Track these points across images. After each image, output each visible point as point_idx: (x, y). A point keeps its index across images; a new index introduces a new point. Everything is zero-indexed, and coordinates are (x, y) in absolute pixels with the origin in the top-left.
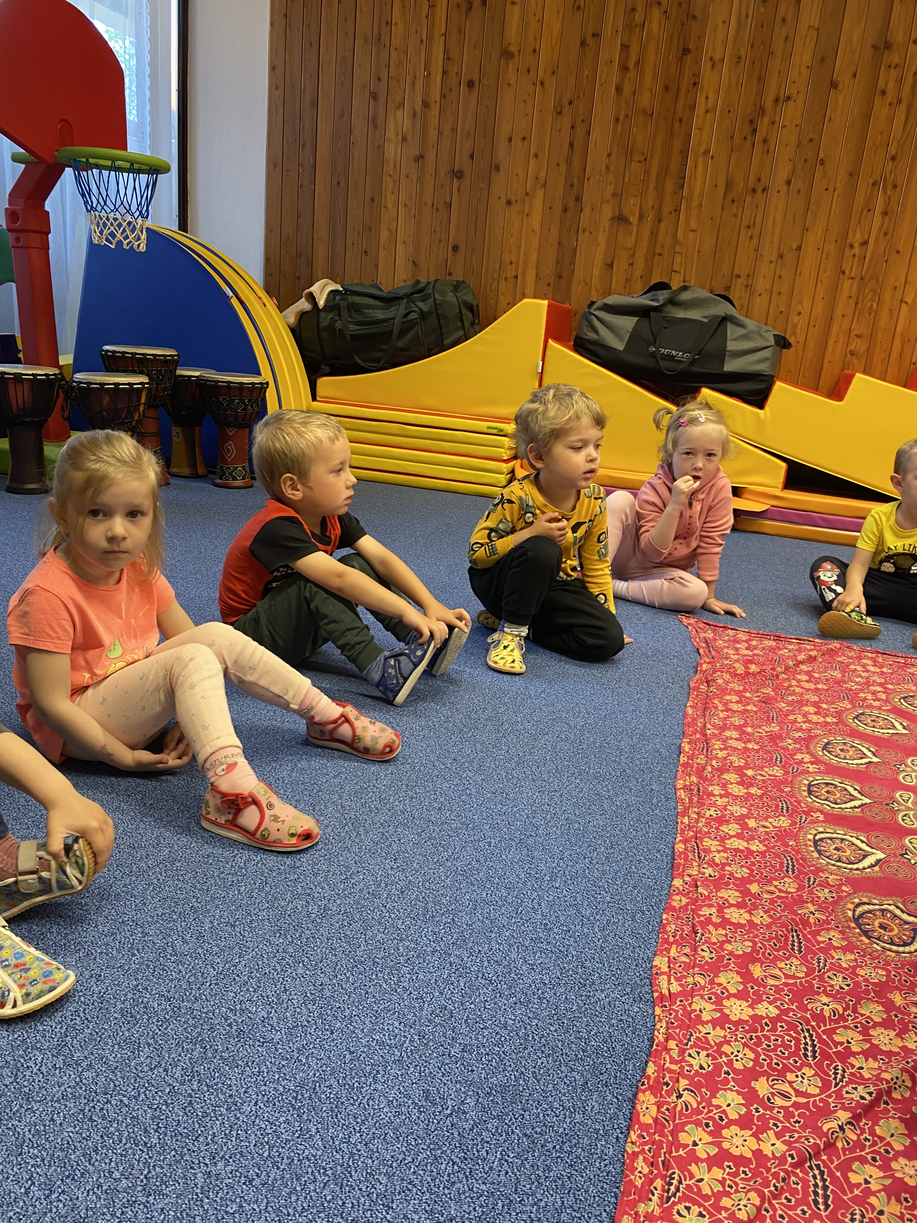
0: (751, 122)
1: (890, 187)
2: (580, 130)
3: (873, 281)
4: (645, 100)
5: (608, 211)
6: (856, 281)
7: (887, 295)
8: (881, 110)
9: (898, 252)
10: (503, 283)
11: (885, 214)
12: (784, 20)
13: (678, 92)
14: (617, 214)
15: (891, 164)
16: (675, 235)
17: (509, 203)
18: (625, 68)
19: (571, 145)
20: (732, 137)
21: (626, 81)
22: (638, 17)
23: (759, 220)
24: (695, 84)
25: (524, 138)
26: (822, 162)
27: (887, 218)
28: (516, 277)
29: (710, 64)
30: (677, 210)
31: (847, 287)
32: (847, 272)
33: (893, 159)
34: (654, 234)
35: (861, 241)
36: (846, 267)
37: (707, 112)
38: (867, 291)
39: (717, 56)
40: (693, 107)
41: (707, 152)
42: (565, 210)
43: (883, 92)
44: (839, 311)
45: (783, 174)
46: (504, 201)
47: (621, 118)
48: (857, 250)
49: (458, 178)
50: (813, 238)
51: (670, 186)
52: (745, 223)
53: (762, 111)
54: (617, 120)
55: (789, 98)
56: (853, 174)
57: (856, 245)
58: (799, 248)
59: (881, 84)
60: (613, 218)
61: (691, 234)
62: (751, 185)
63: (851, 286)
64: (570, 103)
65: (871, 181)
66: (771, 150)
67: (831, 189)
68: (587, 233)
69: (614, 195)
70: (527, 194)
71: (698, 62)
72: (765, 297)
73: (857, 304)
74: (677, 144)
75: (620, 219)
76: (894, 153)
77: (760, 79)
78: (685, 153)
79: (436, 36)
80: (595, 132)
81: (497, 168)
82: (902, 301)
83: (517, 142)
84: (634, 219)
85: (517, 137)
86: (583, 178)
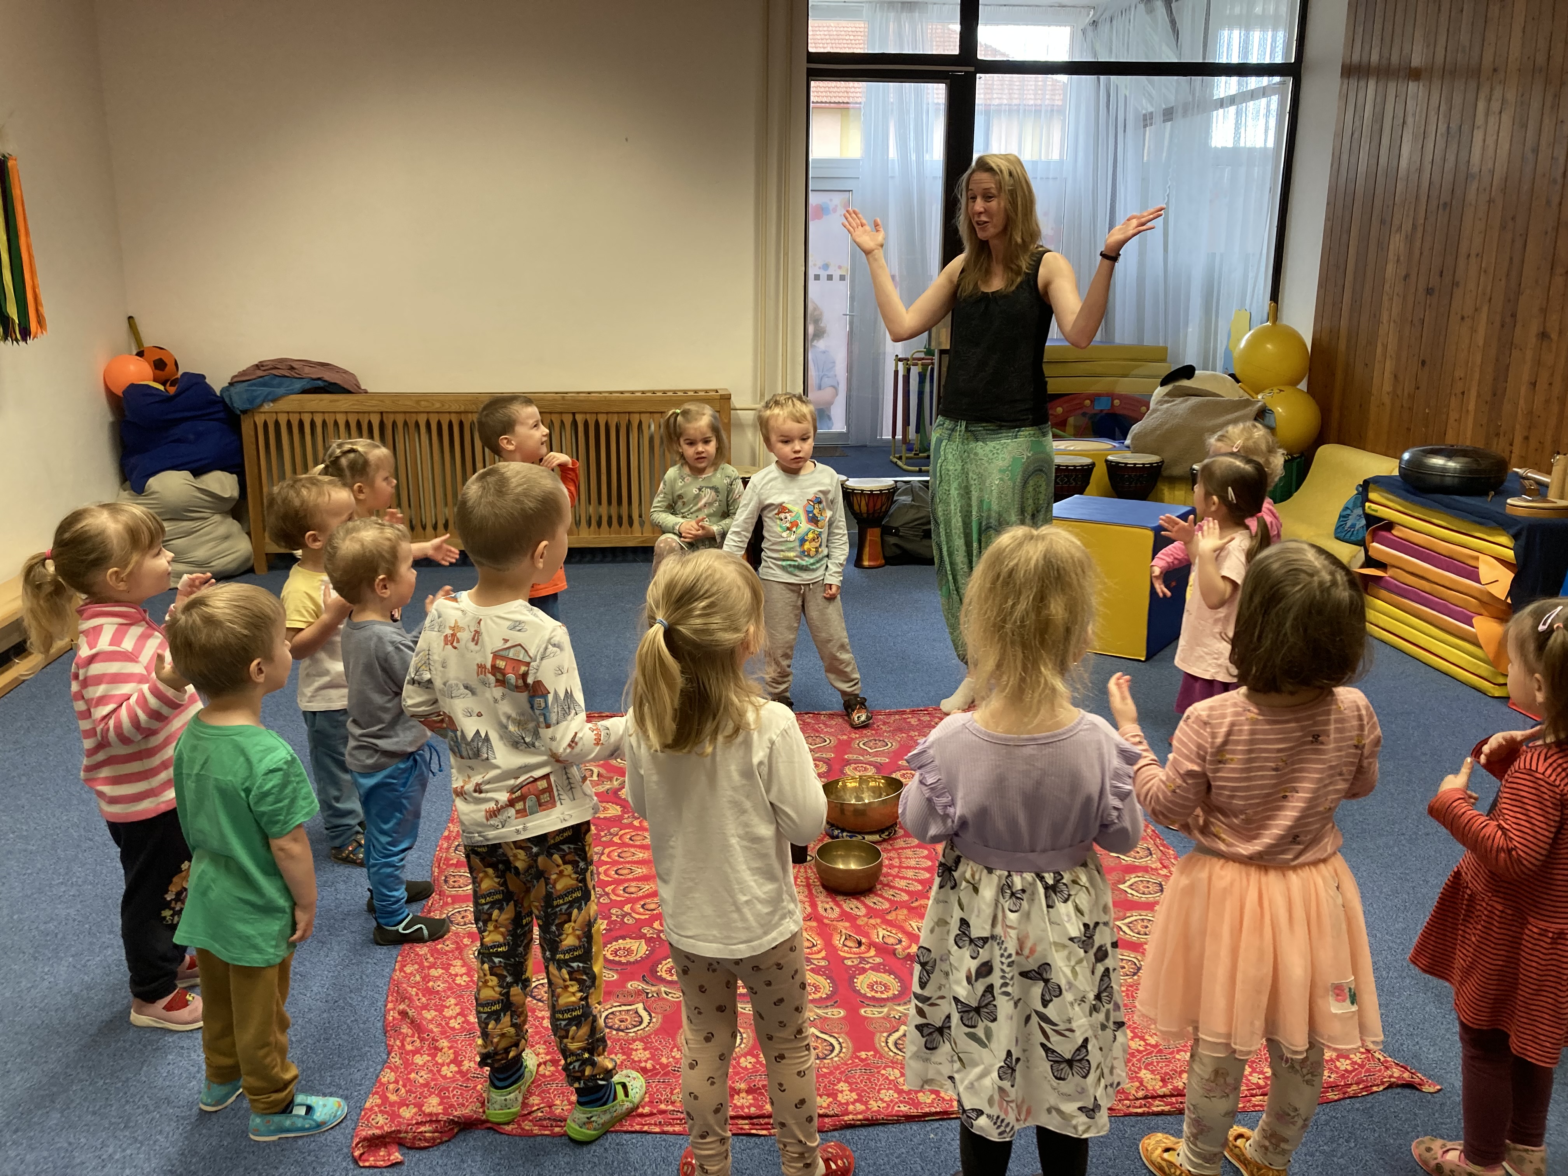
2: (1519, 244)
5: (1534, 328)
10: (1453, 399)
14: (1542, 329)
17: (1463, 318)
19: (1511, 259)
28: (1463, 393)
42: (1503, 326)
46: (1459, 316)
49: (1430, 295)
60: (1539, 335)
68: (1518, 349)
69: (1541, 310)
70: (1476, 309)
75: (1544, 335)
80: (1530, 246)
81: (1458, 284)
83: (1473, 259)
84: (1554, 336)
85: (1473, 253)
86: (1519, 293)
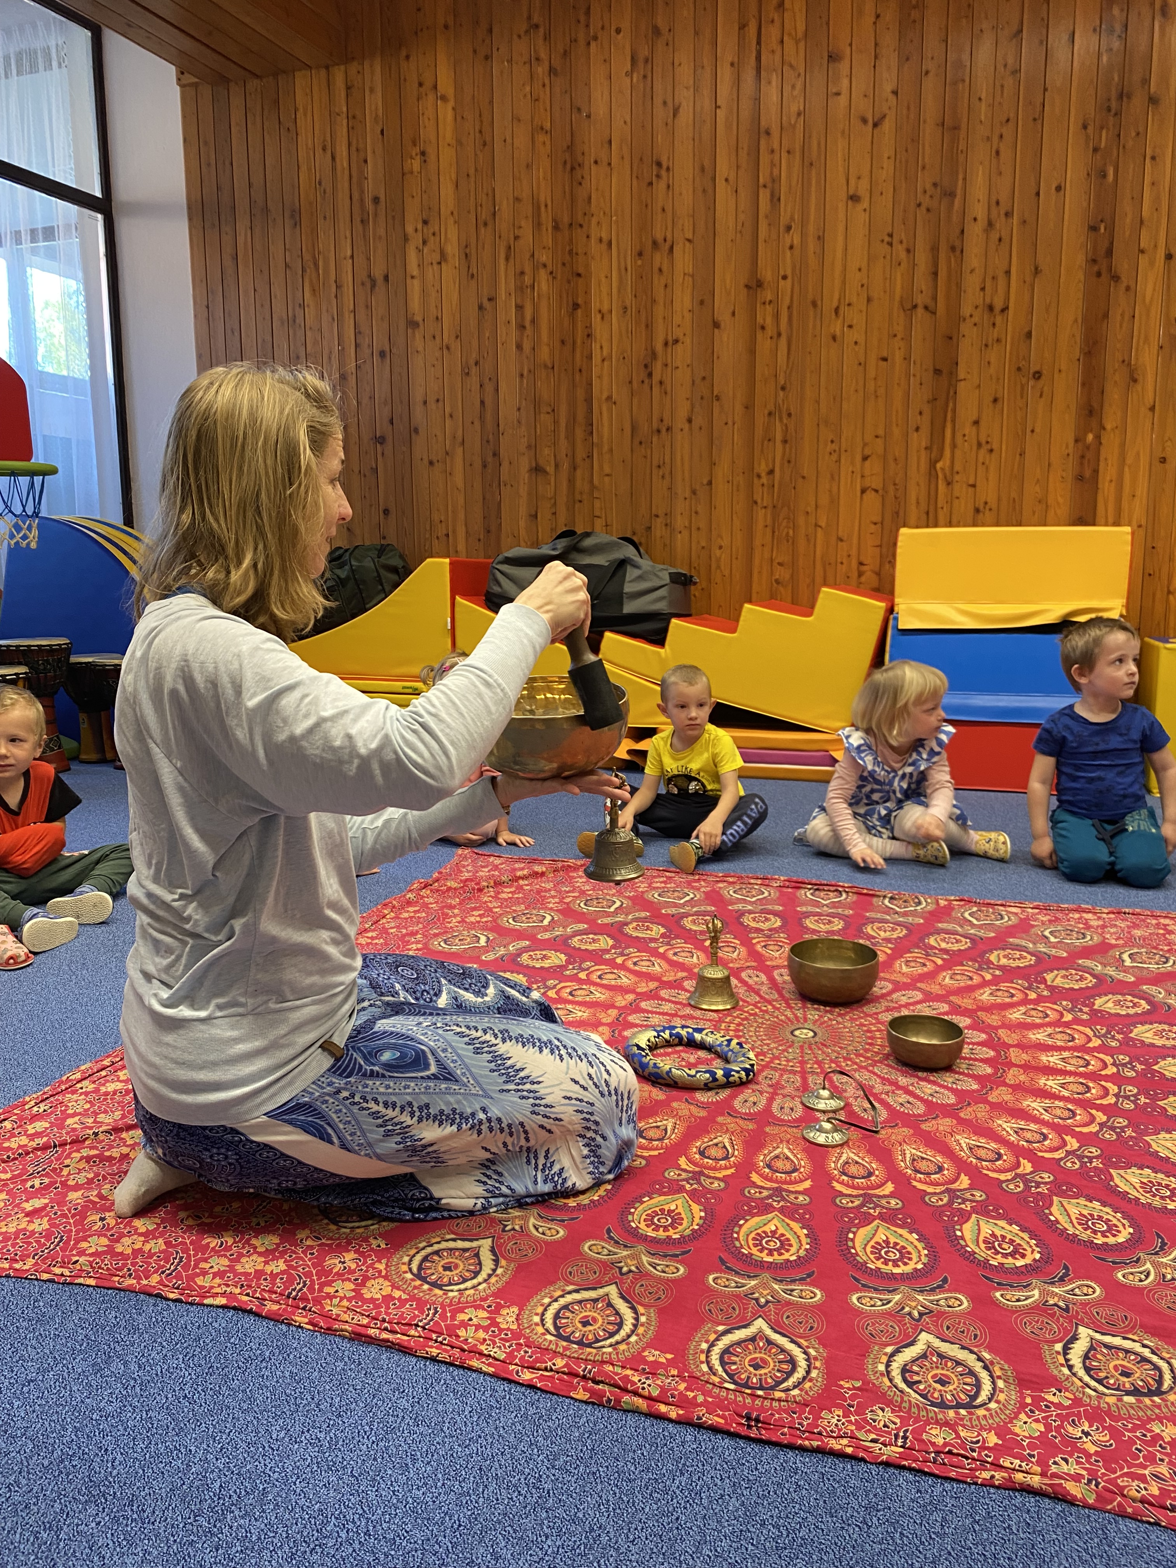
0: (646, 366)
1: (785, 416)
2: (489, 388)
3: (786, 509)
4: (544, 354)
5: (525, 464)
6: (769, 511)
7: (801, 520)
8: (764, 344)
9: (804, 477)
10: (435, 542)
11: (785, 442)
12: (660, 270)
13: (574, 343)
14: (534, 465)
15: (781, 393)
16: (591, 481)
17: (431, 463)
18: (522, 327)
19: (482, 402)
20: (630, 382)
21: (525, 339)
22: (527, 280)
23: (667, 459)
24: (588, 336)
25: (438, 401)
26: (718, 398)
27: (788, 445)
28: (447, 535)
29: (599, 316)
30: (590, 457)
31: (762, 517)
32: (759, 501)
33: (783, 388)
34: (571, 481)
35: (767, 470)
36: (757, 497)
37: (603, 360)
38: (781, 518)
39: (605, 308)
40: (590, 357)
41: (609, 398)
42: (484, 466)
43: (763, 328)
44: (757, 542)
45: (683, 412)
46: (426, 461)
47: (525, 373)
48: (764, 480)
49: (381, 443)
50: (722, 471)
51: (579, 433)
52: (655, 463)
53: (654, 355)
54: (522, 375)
55: (676, 341)
56: (748, 407)
57: (763, 474)
58: (710, 483)
59: (760, 320)
60: (530, 470)
61: (607, 479)
62: (655, 426)
63: (765, 515)
64: (476, 363)
65: (766, 412)
66: (669, 390)
67: (730, 423)
68: (508, 486)
69: (529, 447)
70: (447, 453)
71: (588, 315)
72: (686, 533)
73: (774, 532)
74: (580, 394)
75: (537, 470)
76: (782, 382)
77: (647, 326)
78: (589, 400)
79: (346, 314)
80: (503, 389)
81: (416, 431)
82: (816, 525)
83: (432, 405)
84: (551, 469)
85: (431, 400)
86: (497, 433)
